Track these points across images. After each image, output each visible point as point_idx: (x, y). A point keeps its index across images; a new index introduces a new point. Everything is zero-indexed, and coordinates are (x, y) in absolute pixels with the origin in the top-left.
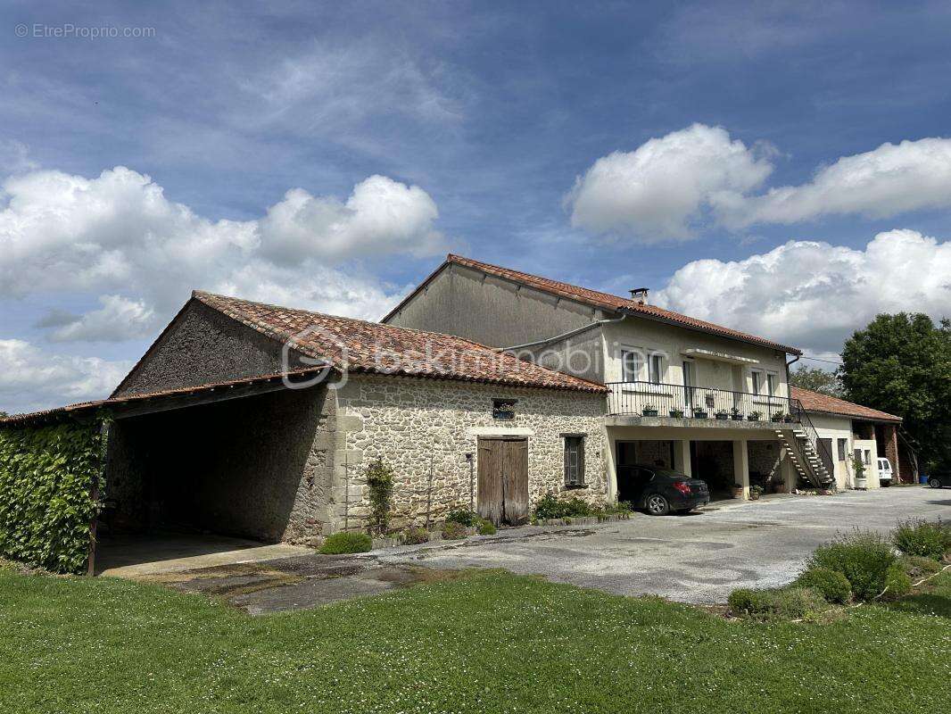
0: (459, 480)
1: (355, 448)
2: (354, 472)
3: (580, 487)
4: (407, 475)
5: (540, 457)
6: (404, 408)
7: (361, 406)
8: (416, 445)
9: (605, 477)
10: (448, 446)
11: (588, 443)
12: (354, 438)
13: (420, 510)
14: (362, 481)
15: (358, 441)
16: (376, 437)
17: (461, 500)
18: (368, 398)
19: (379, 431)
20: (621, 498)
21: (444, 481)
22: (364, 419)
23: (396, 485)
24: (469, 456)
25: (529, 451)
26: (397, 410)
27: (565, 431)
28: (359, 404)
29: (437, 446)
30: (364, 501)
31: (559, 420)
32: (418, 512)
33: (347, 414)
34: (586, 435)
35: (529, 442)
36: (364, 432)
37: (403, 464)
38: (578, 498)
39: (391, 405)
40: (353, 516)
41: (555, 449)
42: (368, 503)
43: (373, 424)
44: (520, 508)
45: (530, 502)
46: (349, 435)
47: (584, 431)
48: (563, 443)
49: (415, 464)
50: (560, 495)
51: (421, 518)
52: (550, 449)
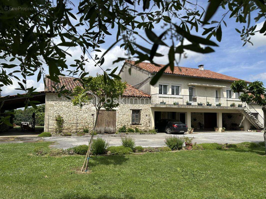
0: (89, 121)
1: (52, 112)
2: (51, 117)
3: (138, 124)
4: (69, 119)
5: (121, 115)
6: (69, 102)
7: (54, 101)
8: (73, 111)
9: (149, 122)
10: (85, 112)
11: (142, 112)
12: (52, 109)
13: (74, 128)
14: (54, 120)
15: (53, 110)
16: (58, 109)
17: (89, 126)
18: (56, 99)
19: (60, 107)
20: (155, 128)
21: (83, 121)
22: (55, 104)
23: (66, 121)
24: (93, 115)
25: (117, 114)
26: (66, 102)
27: (132, 108)
28: (53, 101)
29: (81, 112)
30: (54, 125)
31: (130, 105)
32: (73, 128)
33: (49, 103)
34: (142, 110)
35: (117, 111)
36: (55, 108)
37: (68, 116)
38: (137, 127)
39: (64, 101)
40: (50, 128)
41: (128, 113)
42: (56, 125)
43: (58, 106)
44: (112, 129)
45: (117, 128)
46: (50, 108)
47: (141, 108)
48: (131, 112)
49: (72, 116)
50: (129, 126)
51: (74, 130)
52: (126, 113)
